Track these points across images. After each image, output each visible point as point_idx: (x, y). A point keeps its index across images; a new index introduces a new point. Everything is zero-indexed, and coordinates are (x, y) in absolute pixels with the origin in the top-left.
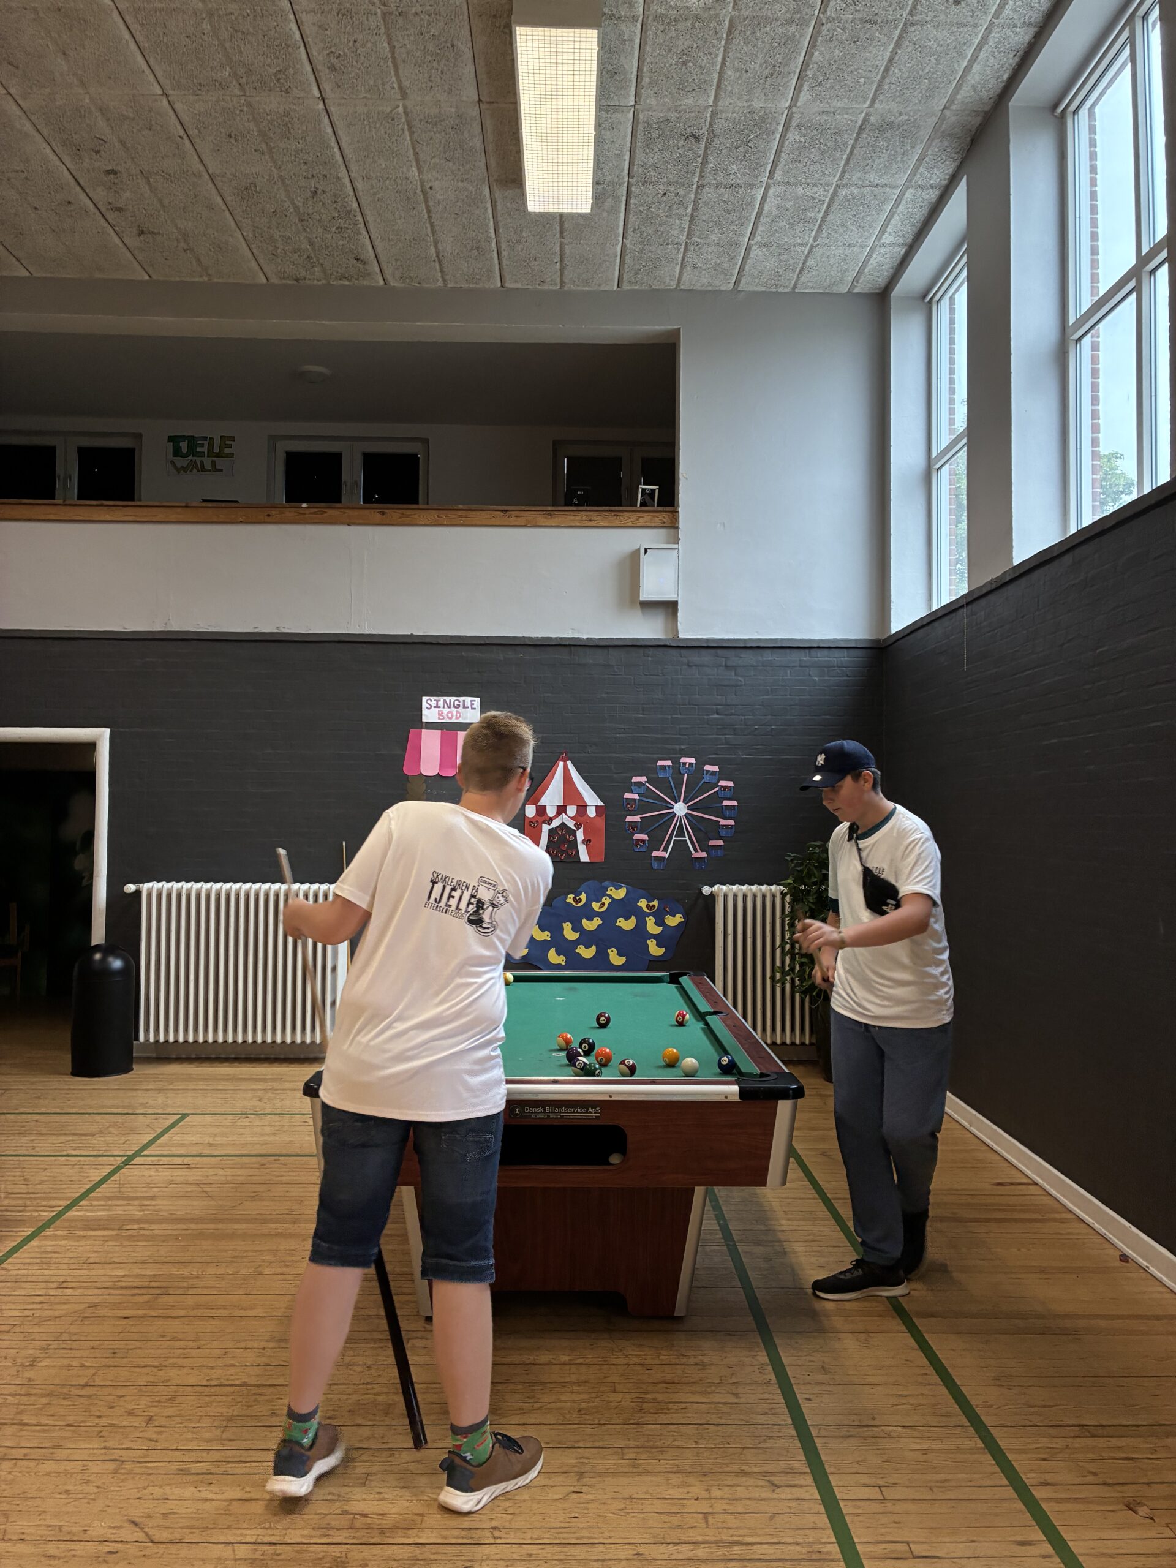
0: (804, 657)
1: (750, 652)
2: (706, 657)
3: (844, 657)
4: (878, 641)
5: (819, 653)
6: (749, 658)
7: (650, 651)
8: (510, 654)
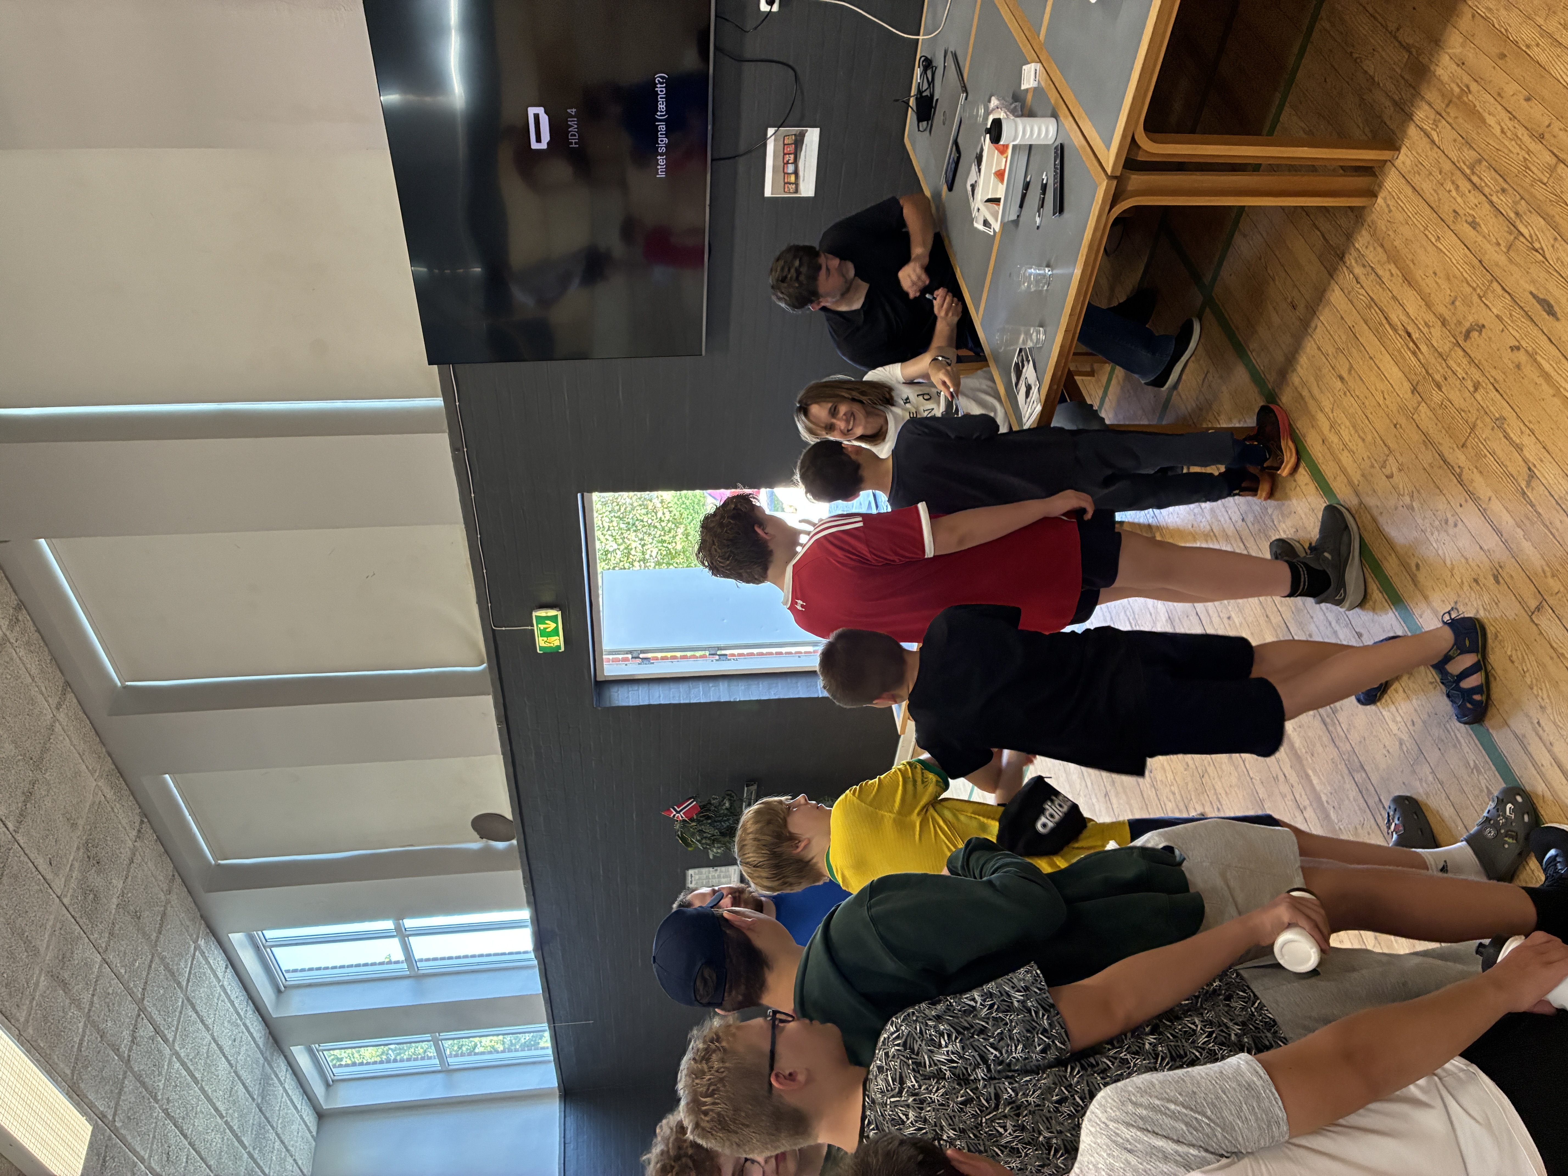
0: (571, 1147)
3: (571, 1119)
4: (560, 1096)
5: (568, 1136)
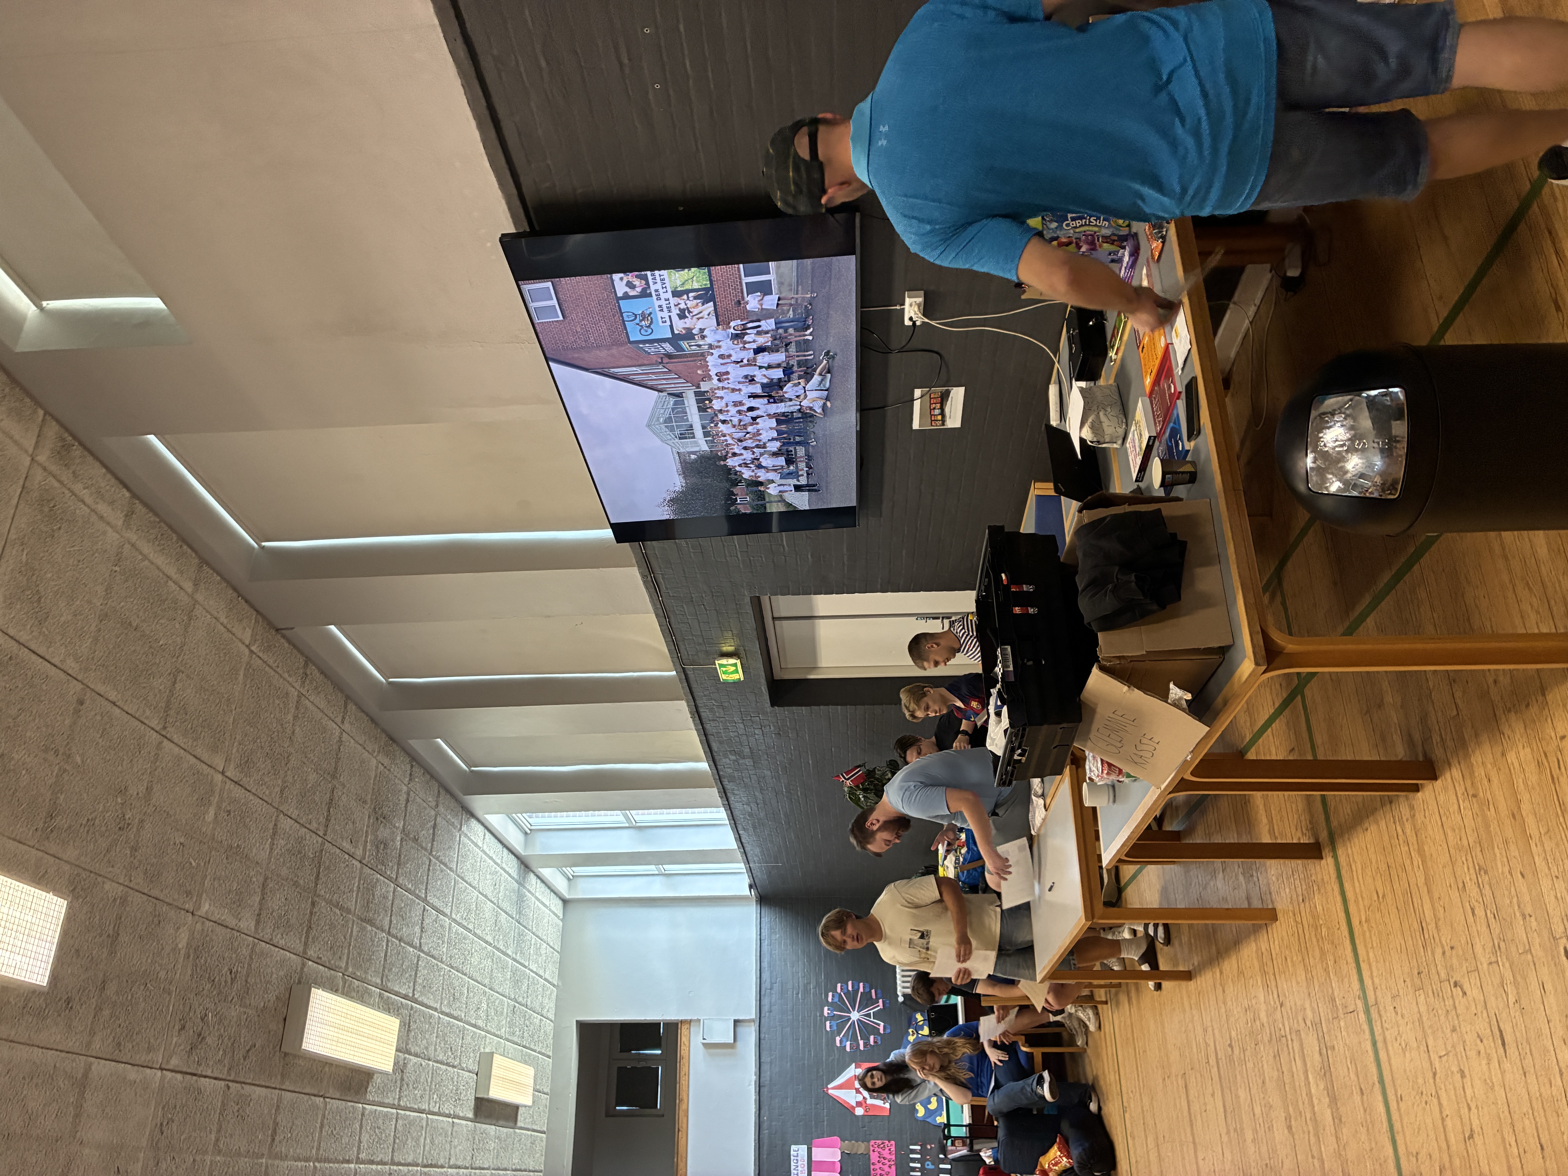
1: (763, 975)
2: (766, 1001)
3: (765, 920)
4: (756, 901)
6: (766, 976)
7: (762, 1036)
8: (765, 1125)
